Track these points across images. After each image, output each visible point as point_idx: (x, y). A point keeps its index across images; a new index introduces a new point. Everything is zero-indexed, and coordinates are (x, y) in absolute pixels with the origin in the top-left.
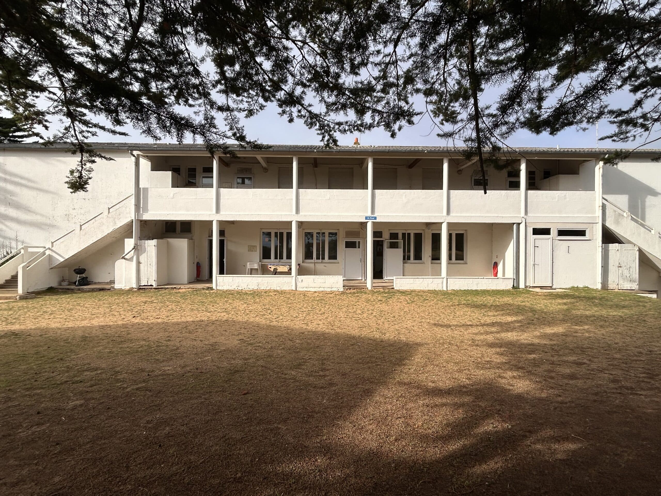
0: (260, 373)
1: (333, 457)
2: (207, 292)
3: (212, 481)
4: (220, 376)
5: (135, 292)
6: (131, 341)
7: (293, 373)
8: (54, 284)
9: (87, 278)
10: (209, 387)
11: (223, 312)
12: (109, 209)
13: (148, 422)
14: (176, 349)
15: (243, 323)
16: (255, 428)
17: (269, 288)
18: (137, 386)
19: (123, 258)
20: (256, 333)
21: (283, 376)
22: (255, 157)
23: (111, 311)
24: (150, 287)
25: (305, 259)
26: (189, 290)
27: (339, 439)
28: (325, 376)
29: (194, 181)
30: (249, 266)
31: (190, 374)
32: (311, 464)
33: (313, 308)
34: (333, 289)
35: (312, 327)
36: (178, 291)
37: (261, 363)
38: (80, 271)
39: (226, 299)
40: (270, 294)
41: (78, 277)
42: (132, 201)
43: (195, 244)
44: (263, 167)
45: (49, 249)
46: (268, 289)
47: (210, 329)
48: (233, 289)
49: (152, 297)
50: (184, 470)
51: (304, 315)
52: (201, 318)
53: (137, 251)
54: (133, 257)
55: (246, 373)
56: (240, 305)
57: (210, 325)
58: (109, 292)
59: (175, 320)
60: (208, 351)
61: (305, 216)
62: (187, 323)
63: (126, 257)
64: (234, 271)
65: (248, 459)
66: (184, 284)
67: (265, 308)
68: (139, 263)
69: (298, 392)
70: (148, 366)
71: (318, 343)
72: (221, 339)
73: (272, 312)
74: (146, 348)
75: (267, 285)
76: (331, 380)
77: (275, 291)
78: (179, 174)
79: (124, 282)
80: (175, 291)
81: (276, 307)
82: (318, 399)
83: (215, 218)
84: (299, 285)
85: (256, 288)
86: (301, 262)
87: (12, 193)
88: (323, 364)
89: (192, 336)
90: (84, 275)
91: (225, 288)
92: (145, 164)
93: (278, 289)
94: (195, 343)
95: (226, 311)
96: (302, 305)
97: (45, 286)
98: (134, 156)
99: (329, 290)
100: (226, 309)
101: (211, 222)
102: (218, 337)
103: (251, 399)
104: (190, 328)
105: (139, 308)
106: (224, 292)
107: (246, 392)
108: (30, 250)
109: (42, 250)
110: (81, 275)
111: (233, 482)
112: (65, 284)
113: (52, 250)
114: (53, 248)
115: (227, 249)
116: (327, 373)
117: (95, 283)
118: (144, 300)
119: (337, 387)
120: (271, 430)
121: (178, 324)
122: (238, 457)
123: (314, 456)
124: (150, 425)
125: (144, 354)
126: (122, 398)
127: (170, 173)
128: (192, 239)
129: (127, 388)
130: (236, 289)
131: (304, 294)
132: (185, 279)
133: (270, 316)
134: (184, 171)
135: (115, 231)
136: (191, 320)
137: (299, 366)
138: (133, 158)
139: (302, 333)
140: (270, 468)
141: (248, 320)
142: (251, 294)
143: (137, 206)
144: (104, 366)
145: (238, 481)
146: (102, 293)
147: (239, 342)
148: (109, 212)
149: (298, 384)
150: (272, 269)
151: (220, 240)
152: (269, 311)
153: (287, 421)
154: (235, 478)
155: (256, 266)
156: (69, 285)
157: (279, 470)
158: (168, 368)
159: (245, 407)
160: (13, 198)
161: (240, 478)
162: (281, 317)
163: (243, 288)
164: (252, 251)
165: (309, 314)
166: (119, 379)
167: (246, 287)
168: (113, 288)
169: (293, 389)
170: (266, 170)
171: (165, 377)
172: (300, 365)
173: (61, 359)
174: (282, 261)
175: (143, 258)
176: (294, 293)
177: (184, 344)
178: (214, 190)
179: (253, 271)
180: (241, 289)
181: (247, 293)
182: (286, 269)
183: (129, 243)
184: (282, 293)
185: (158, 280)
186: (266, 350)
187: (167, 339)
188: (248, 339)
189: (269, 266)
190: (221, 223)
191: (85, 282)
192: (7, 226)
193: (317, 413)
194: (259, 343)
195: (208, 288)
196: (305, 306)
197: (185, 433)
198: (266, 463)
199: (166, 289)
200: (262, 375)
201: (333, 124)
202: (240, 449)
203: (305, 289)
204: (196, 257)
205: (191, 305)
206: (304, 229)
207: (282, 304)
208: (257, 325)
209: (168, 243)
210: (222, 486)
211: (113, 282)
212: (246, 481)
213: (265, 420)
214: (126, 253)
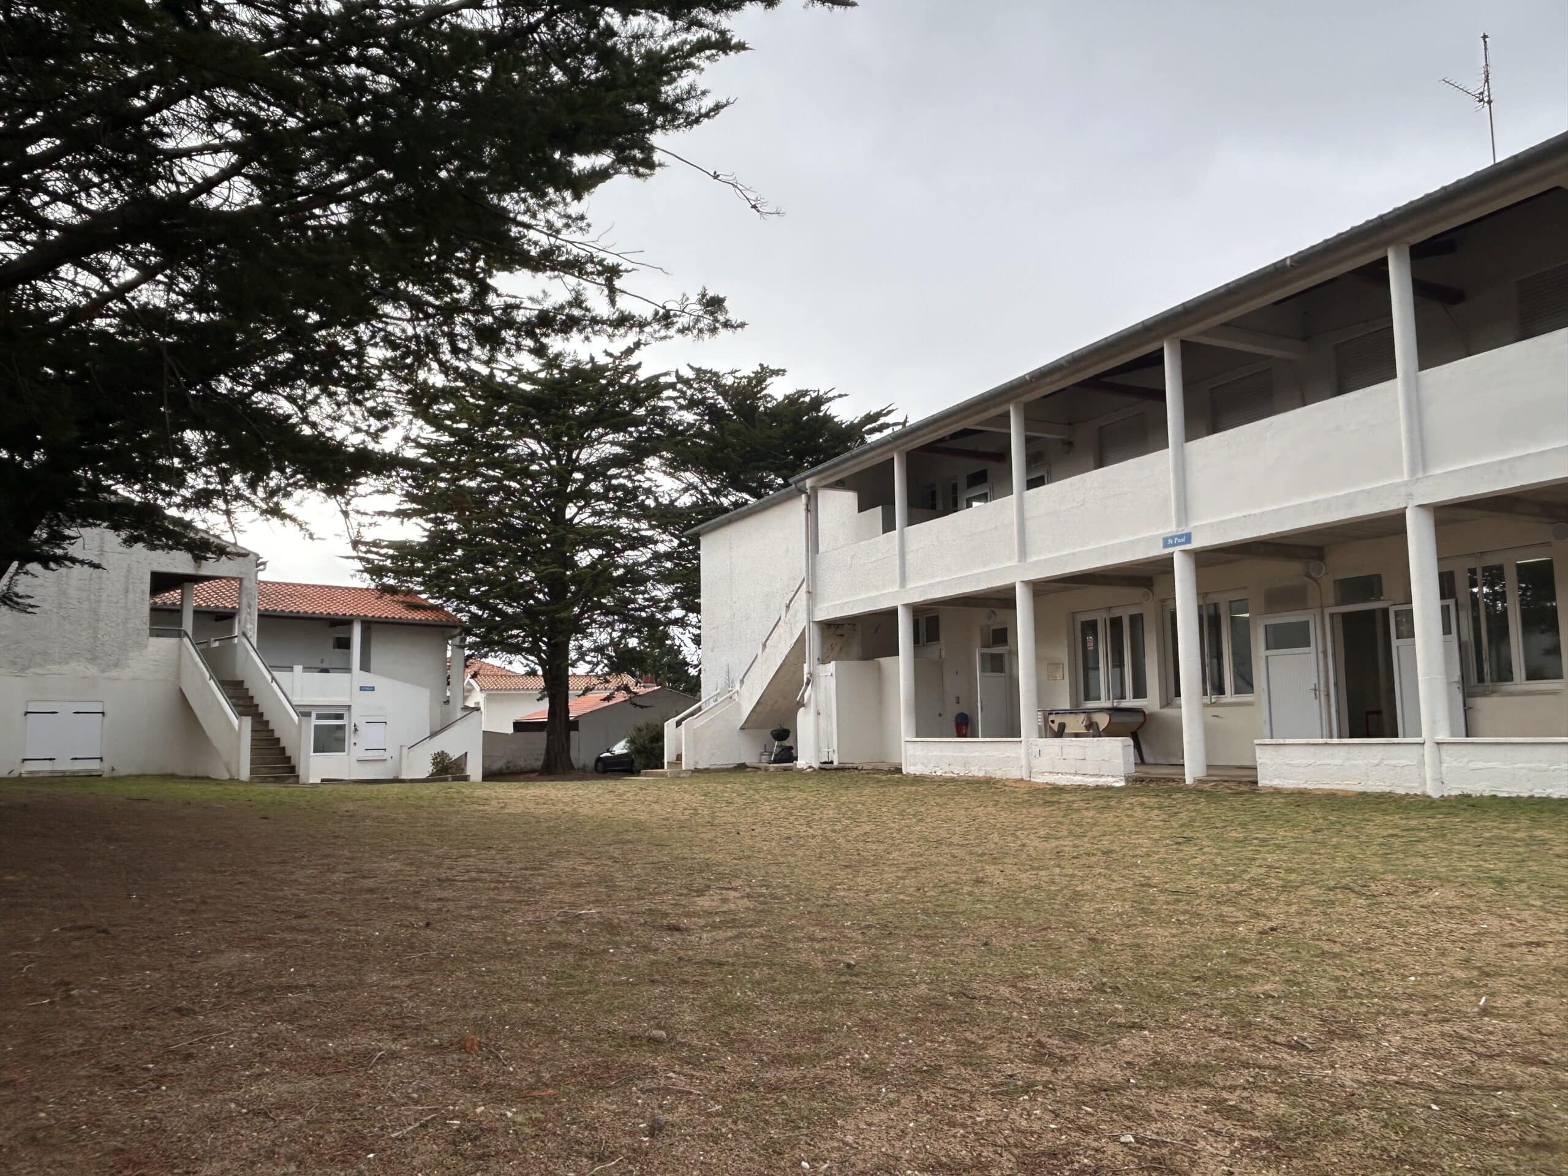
12: (787, 606)
17: (983, 773)
19: (801, 704)
24: (831, 766)
38: (780, 734)
41: (776, 746)
43: (947, 667)
45: (737, 692)
53: (814, 689)
54: (809, 702)
61: (1036, 564)
63: (803, 702)
68: (817, 714)
83: (899, 600)
85: (962, 771)
90: (786, 743)
91: (919, 770)
97: (734, 762)
110: (782, 743)
112: (766, 758)
114: (741, 692)
128: (939, 657)
143: (812, 594)
148: (787, 613)
150: (1055, 727)
163: (943, 772)
164: (1055, 679)
167: (947, 769)
168: (797, 766)
170: (1068, 445)
175: (821, 703)
180: (940, 773)
182: (1080, 725)
185: (840, 750)
189: (1051, 718)
191: (784, 755)
203: (1046, 778)
204: (951, 700)
209: (879, 667)
214: (802, 693)
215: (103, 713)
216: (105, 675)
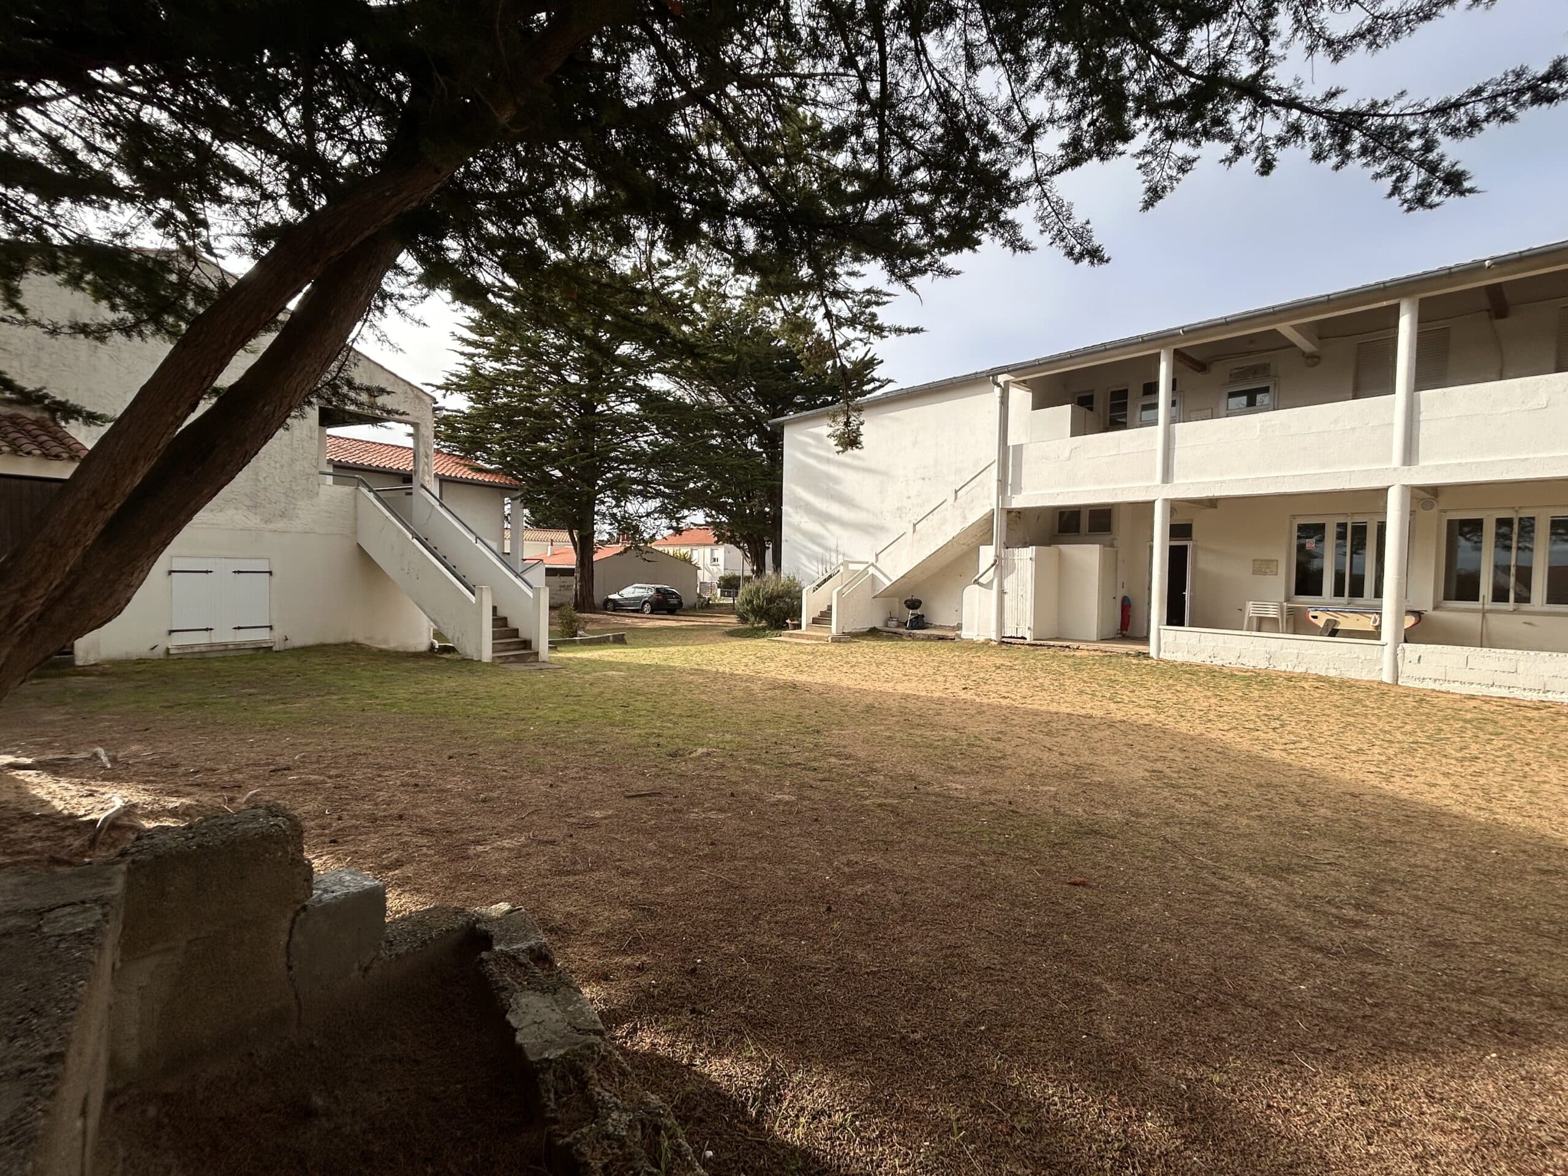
0: (1148, 854)
1: (1204, 1142)
2: (1135, 661)
3: (859, 1017)
4: (1049, 829)
5: (994, 647)
6: (933, 726)
7: (1248, 882)
8: (879, 625)
9: (923, 616)
10: (1008, 843)
11: (1149, 706)
12: (956, 492)
13: (849, 864)
14: (1000, 758)
15: (1186, 737)
16: (1037, 963)
17: (1303, 670)
18: (884, 801)
19: (976, 582)
20: (1208, 765)
21: (1213, 880)
22: (1275, 330)
23: (935, 674)
24: (1021, 641)
25: (1447, 598)
26: (1098, 653)
27: (1269, 1106)
28: (1357, 924)
29: (1123, 420)
30: (1251, 609)
31: (992, 808)
32: (1118, 1119)
33: (1436, 738)
34: (1550, 697)
35: (1399, 787)
36: (1072, 653)
37: (1173, 832)
38: (914, 604)
39: (1171, 682)
40: (1303, 684)
41: (909, 614)
42: (993, 473)
43: (1119, 556)
44: (1304, 353)
45: (872, 565)
46: (1298, 670)
47: (1097, 735)
48: (1199, 662)
49: (1016, 659)
50: (828, 969)
51: (1391, 752)
52: (1090, 711)
53: (999, 570)
54: (992, 581)
55: (1115, 841)
56: (1199, 697)
57: (1102, 727)
58: (950, 644)
59: (1036, 707)
60: (1061, 777)
61: (1438, 468)
62: (1055, 717)
63: (980, 580)
64: (1207, 620)
65: (964, 1016)
66: (1086, 641)
67: (1266, 715)
68: (1002, 593)
69: (1229, 930)
70: (924, 772)
71: (1396, 832)
72: (1110, 761)
73: (1282, 726)
74: (947, 743)
75: (1295, 662)
76: (1373, 941)
77: (1319, 678)
78: (1091, 409)
79: (976, 628)
80: (1067, 652)
81: (1304, 718)
82: (1283, 973)
83: (1159, 494)
84: (1405, 669)
85: (1263, 665)
86: (1426, 604)
87: (835, 480)
88: (1373, 891)
89: (1048, 741)
90: (918, 612)
91: (1180, 657)
92: (1021, 398)
93: (1332, 673)
94: (1045, 755)
95: (1158, 705)
96: (1398, 723)
97: (868, 626)
98: (998, 385)
99: (1535, 697)
100: (1158, 702)
101: (1151, 504)
102: (1103, 755)
103: (1080, 900)
104: (1054, 725)
105: (982, 675)
106: (1173, 665)
107: (1078, 879)
108: (852, 567)
109: (861, 567)
110: (915, 611)
111: (894, 1043)
112: (893, 623)
113: (876, 568)
114: (878, 565)
115: (1194, 568)
116: (1373, 919)
117: (936, 627)
118: (999, 662)
119: (1381, 968)
120: (1077, 984)
121: (1036, 714)
122: (947, 1001)
123: (1144, 1104)
124: (846, 870)
125: (938, 752)
126: (848, 811)
127: (1067, 409)
128: (1112, 545)
129: (866, 798)
130: (1208, 663)
131: (1422, 698)
132: (1093, 632)
133: (1271, 735)
134: (1101, 403)
135: (965, 532)
136: (1069, 710)
137: (1283, 871)
138: (997, 390)
139: (1353, 795)
140: (995, 1063)
141: (1202, 734)
142: (1243, 678)
143: (1002, 483)
144: (862, 754)
145: (905, 1044)
146: (940, 642)
147: (1148, 774)
148: (956, 498)
149: (1244, 912)
150: (1321, 623)
151: (1171, 548)
152: (1274, 724)
153: (1136, 983)
154: (903, 1038)
155: (1272, 612)
156: (898, 627)
157: (1012, 1080)
158: (957, 786)
159: (1051, 911)
160: (838, 487)
161: (915, 1043)
162: (1306, 744)
163: (1226, 662)
164: (1265, 573)
165: (1412, 752)
166: (867, 781)
167: (1233, 660)
168: (959, 636)
169: (1217, 918)
170: (1312, 359)
171: (940, 799)
172: (1289, 869)
173: (818, 732)
174: (1358, 601)
175: (1009, 584)
176: (1380, 692)
177: (1022, 751)
178: (1159, 430)
179: (1264, 626)
180: (1220, 663)
181: (1232, 675)
182: (1366, 623)
183: (987, 554)
184: (1344, 685)
185: (1034, 629)
186: (1206, 808)
187: (996, 736)
188: (1175, 775)
189: (1312, 613)
190: (1174, 506)
191: (919, 623)
192: (827, 530)
193: (1246, 1006)
194: (1199, 788)
195: (1139, 654)
196: (1408, 728)
197: (888, 908)
198: (997, 1046)
199: (1049, 647)
200: (1153, 859)
201: (1420, 119)
202: (964, 987)
203: (1431, 685)
204: (1120, 585)
205: (1085, 682)
206: (1445, 511)
207: (1327, 712)
208: (1219, 750)
209: (1060, 554)
210: (870, 1038)
211: (959, 627)
212: (921, 1057)
213: (1079, 956)
214: (981, 572)
215: (270, 573)
216: (271, 526)
